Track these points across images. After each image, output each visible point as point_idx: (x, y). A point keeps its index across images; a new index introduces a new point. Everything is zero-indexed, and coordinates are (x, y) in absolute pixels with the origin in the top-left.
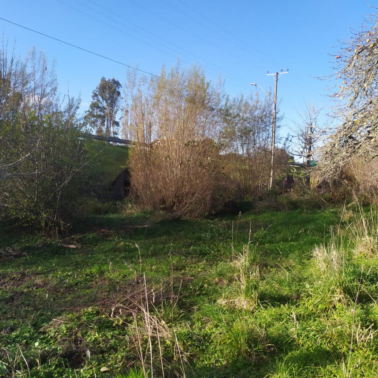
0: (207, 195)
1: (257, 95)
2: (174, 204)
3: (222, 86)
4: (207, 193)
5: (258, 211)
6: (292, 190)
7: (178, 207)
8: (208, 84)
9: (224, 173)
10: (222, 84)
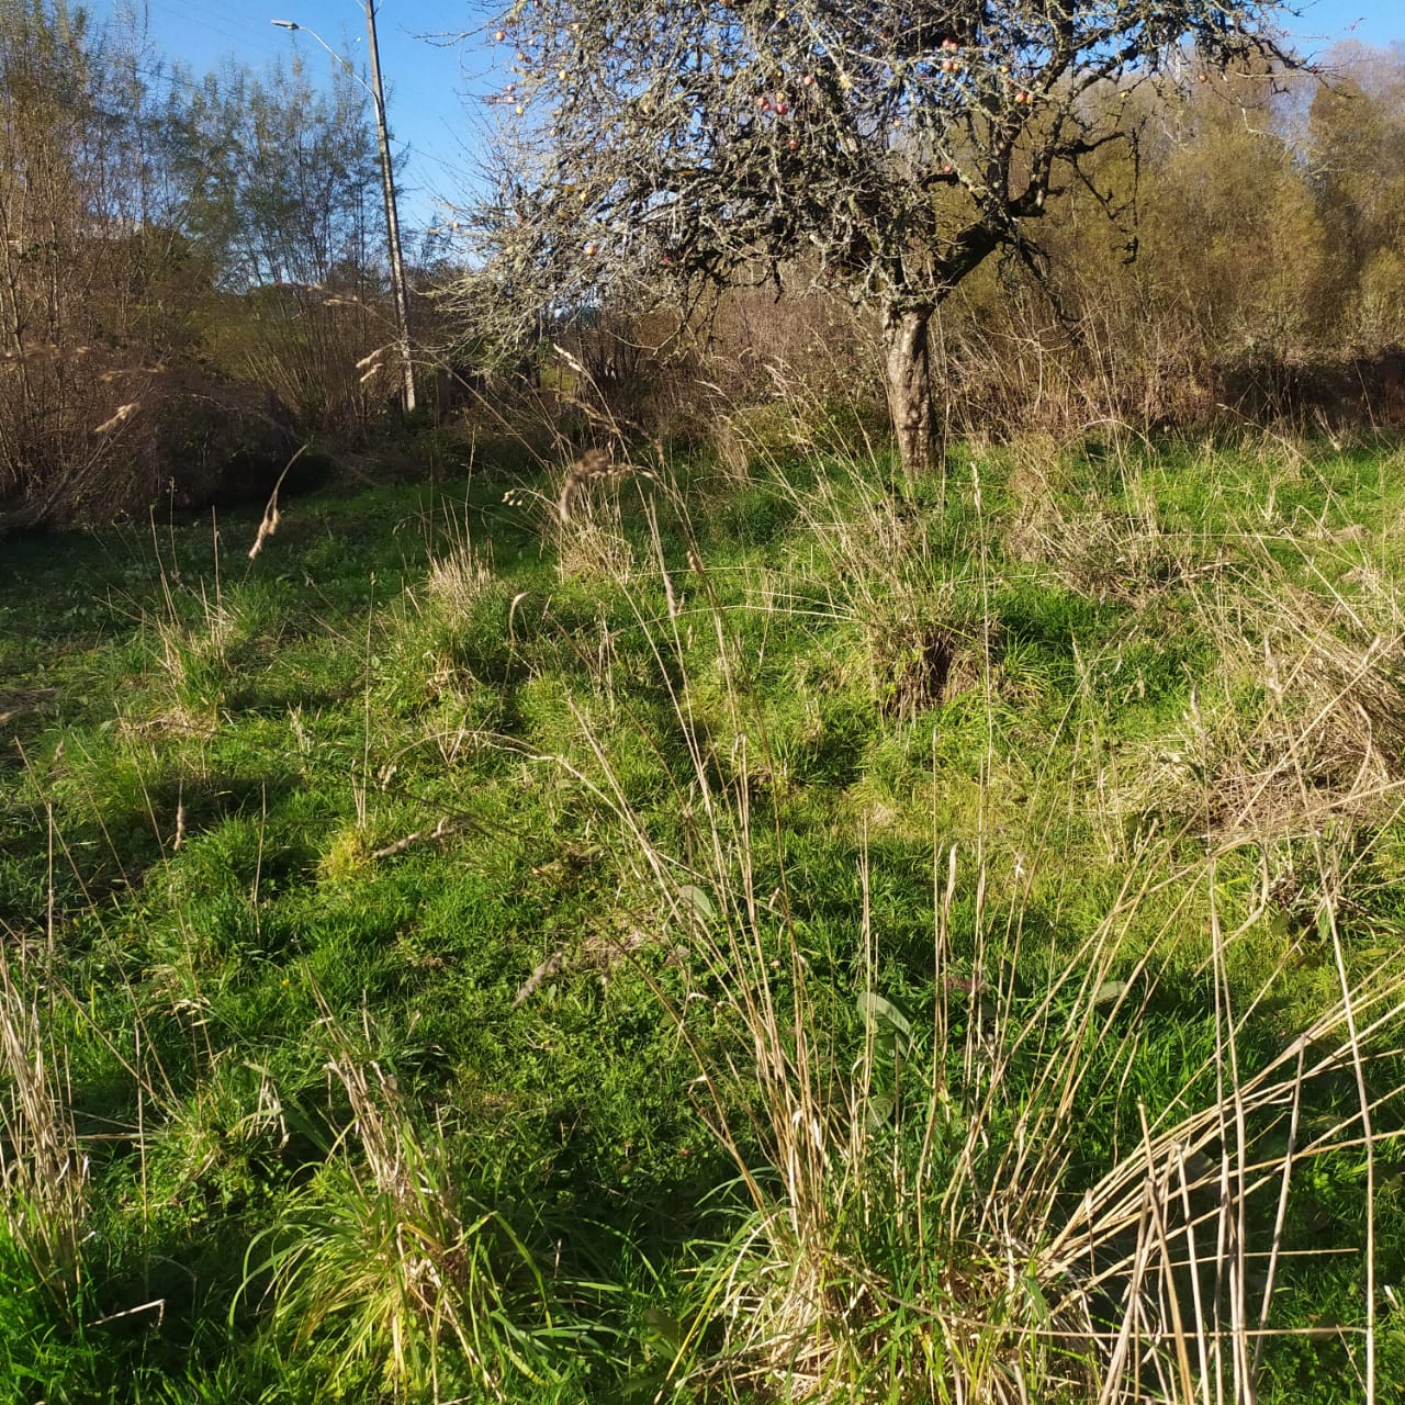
0: (146, 440)
1: (298, 69)
2: (24, 479)
3: (140, 31)
4: (143, 432)
5: (350, 487)
6: (466, 410)
7: (40, 491)
8: (81, 19)
9: (203, 361)
10: (140, 20)
